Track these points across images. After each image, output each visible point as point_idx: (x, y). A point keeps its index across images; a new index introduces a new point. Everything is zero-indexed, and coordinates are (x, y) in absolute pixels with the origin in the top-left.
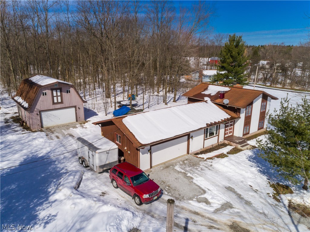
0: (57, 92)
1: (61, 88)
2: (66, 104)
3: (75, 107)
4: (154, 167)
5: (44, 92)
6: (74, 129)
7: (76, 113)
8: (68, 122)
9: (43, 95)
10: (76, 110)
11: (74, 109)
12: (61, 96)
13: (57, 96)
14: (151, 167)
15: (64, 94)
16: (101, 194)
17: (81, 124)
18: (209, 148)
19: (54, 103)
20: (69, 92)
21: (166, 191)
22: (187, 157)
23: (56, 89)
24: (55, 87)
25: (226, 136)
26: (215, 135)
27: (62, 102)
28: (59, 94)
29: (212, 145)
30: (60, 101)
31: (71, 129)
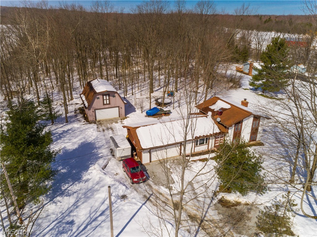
0: (106, 96)
1: (109, 94)
2: (112, 105)
3: (119, 107)
4: (153, 162)
5: (98, 97)
6: (116, 124)
7: (119, 111)
8: (113, 117)
9: (97, 99)
10: (119, 109)
11: (117, 108)
12: (109, 99)
13: (106, 100)
14: (150, 162)
15: (111, 98)
16: (115, 174)
17: (121, 120)
18: (200, 152)
19: (104, 104)
20: (115, 97)
21: (152, 178)
22: (178, 158)
23: (106, 95)
24: (105, 93)
25: (216, 145)
26: (205, 144)
27: (109, 104)
28: (108, 98)
29: (203, 151)
30: (108, 103)
31: (114, 123)
